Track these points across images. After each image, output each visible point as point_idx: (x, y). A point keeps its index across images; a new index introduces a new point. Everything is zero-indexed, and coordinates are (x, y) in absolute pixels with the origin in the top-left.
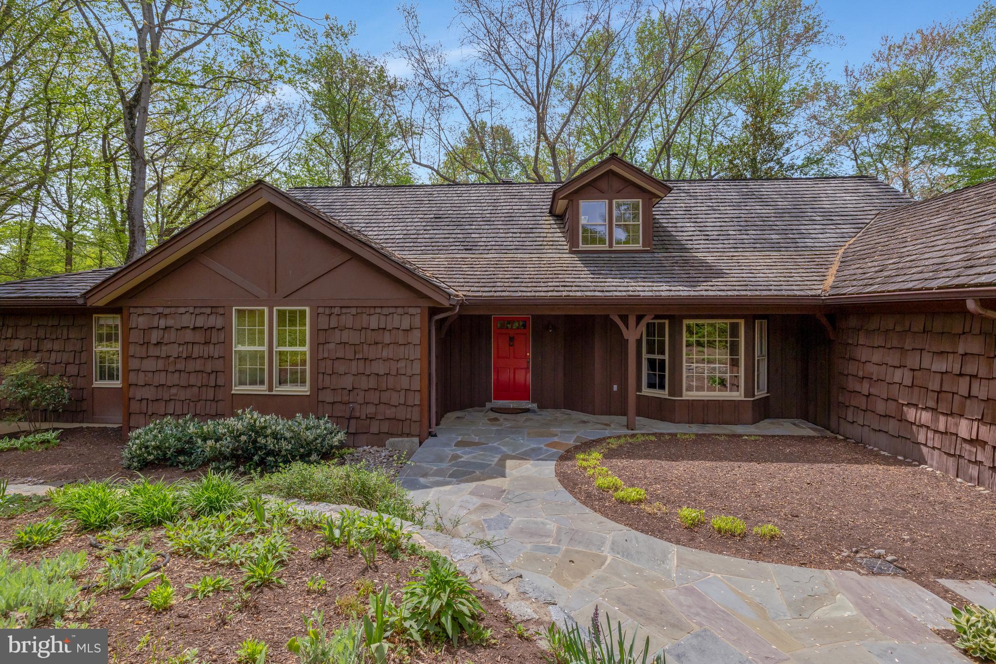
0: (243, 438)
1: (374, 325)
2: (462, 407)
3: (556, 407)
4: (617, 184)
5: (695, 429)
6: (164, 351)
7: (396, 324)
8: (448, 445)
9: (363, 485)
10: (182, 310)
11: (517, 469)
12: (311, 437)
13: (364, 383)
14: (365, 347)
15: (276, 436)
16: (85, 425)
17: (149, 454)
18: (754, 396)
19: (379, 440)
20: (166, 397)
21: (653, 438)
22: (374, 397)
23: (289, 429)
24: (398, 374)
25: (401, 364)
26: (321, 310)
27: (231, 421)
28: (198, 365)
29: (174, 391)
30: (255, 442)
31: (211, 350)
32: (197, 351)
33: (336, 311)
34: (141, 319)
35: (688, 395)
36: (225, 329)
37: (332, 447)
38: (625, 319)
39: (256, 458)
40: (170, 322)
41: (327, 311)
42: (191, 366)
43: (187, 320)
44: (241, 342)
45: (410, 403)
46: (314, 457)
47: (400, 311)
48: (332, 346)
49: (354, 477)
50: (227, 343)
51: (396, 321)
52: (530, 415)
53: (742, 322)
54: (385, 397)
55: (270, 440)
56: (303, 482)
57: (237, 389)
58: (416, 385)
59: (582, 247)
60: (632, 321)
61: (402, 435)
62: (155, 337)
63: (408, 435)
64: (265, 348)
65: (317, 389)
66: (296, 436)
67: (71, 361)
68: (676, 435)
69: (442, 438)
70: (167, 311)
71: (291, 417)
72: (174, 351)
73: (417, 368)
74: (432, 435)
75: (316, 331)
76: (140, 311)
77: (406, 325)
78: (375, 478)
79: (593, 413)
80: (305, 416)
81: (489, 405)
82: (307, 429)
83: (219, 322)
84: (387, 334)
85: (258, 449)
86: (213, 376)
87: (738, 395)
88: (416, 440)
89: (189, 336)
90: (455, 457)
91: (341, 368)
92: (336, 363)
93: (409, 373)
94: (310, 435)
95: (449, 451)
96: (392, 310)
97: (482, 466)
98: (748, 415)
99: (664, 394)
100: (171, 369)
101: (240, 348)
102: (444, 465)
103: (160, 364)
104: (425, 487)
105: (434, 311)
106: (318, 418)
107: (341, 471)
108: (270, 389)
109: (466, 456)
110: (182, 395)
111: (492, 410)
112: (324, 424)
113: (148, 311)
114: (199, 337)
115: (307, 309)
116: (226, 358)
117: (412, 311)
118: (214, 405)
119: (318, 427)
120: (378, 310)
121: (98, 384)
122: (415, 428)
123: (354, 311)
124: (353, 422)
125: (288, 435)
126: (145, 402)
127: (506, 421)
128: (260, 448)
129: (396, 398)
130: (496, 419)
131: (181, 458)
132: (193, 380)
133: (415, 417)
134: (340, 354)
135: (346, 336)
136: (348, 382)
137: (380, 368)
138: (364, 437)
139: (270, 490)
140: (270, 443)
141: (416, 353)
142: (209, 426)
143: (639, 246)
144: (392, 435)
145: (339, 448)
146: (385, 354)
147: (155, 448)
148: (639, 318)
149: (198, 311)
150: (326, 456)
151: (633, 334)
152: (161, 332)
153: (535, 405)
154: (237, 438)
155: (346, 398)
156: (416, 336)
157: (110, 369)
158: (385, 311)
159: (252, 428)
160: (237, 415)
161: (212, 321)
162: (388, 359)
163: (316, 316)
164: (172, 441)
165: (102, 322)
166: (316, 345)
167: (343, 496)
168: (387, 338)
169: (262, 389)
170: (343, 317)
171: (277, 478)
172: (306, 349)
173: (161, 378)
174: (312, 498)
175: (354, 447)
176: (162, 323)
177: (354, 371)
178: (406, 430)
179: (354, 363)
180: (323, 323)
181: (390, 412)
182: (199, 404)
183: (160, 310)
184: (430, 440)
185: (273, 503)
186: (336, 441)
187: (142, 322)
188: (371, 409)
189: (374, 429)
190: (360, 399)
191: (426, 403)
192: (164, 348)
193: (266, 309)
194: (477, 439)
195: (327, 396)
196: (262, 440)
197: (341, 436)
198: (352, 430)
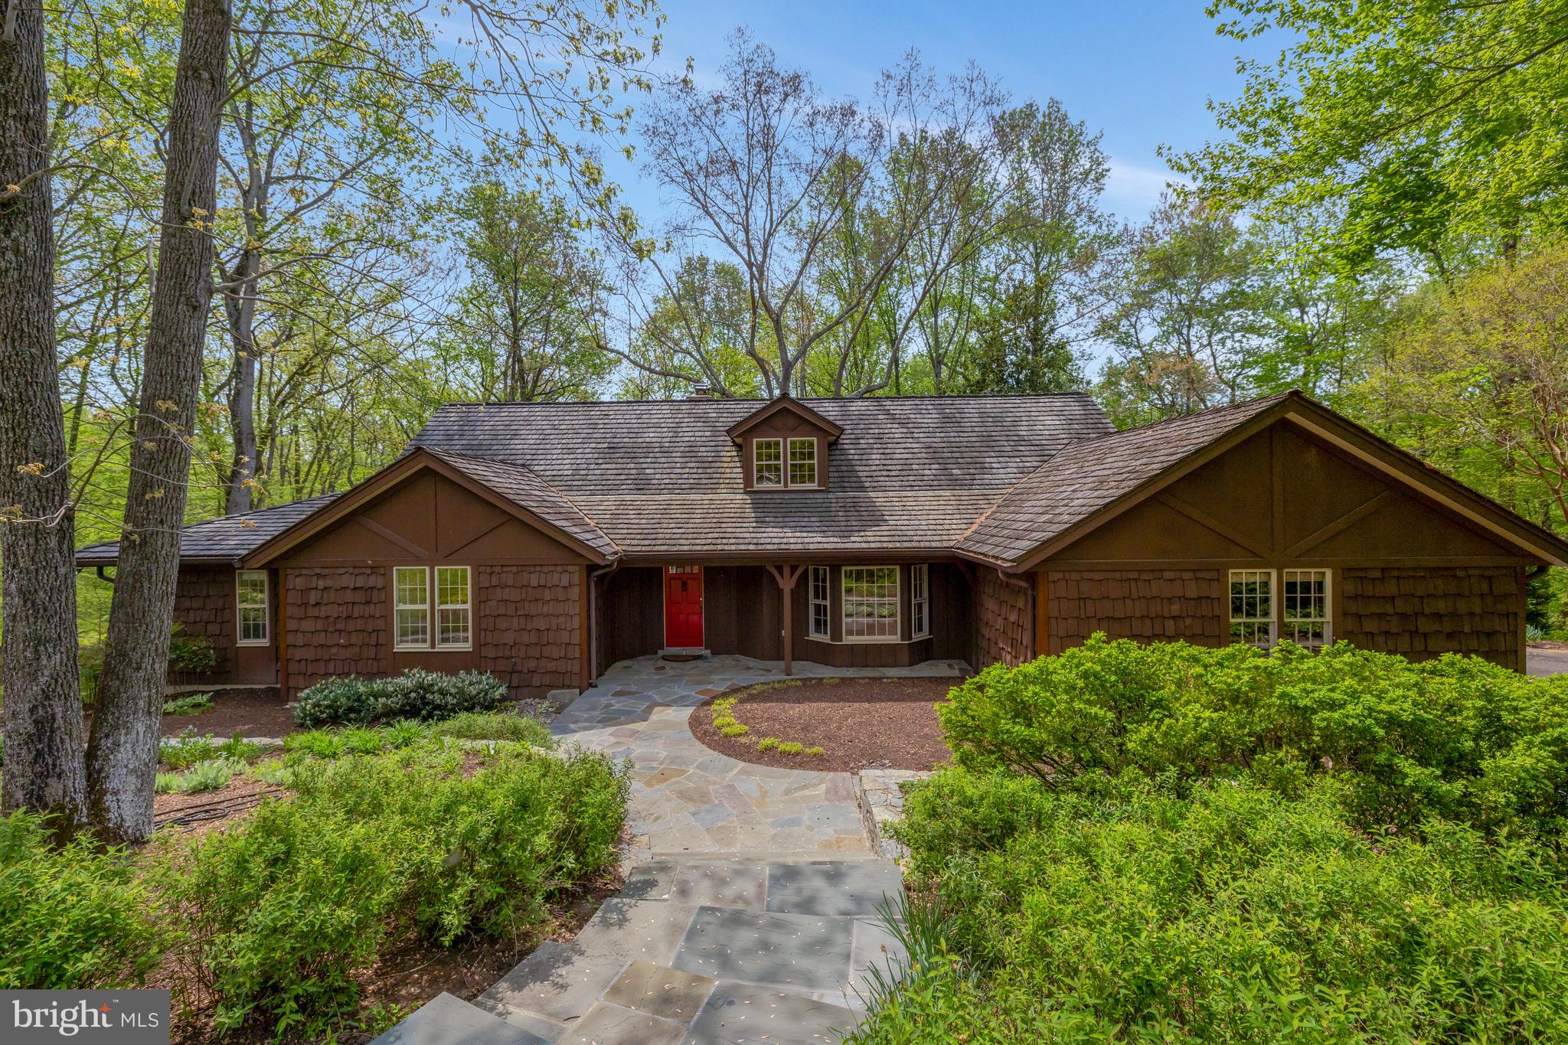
0: (413, 695)
1: (534, 582)
2: (631, 656)
3: (729, 652)
4: (791, 422)
5: (850, 673)
6: (323, 611)
7: (555, 582)
8: (605, 695)
9: (516, 727)
10: (342, 571)
11: (659, 715)
12: (474, 692)
13: (526, 638)
14: (526, 604)
15: (443, 692)
16: (228, 687)
17: (322, 712)
18: (910, 638)
19: (541, 693)
20: (327, 657)
21: (799, 683)
22: (534, 652)
23: (454, 686)
24: (558, 629)
25: (562, 619)
26: (481, 569)
27: (401, 680)
28: (359, 624)
29: (334, 650)
30: (423, 698)
31: (371, 609)
32: (357, 611)
33: (497, 569)
34: (298, 580)
35: (848, 640)
36: (387, 588)
37: (494, 701)
38: (780, 569)
39: (424, 712)
40: (329, 583)
41: (489, 570)
42: (351, 626)
43: (346, 581)
44: (402, 601)
45: (570, 655)
46: (478, 709)
47: (559, 568)
48: (493, 603)
49: (509, 722)
50: (388, 602)
51: (555, 579)
52: (698, 663)
53: (898, 568)
54: (546, 651)
55: (437, 696)
56: (469, 726)
57: (399, 648)
58: (576, 639)
59: (757, 487)
60: (787, 571)
61: (563, 687)
62: (313, 598)
63: (569, 687)
64: (427, 607)
65: (478, 644)
66: (461, 691)
67: (212, 618)
68: (821, 679)
69: (601, 688)
70: (325, 572)
71: (456, 674)
72: (334, 611)
73: (576, 622)
74: (591, 685)
75: (478, 589)
76: (297, 572)
77: (565, 582)
78: (524, 722)
79: (763, 658)
80: (468, 672)
81: (661, 653)
82: (470, 684)
83: (379, 582)
84: (547, 591)
85: (426, 704)
86: (374, 635)
87: (895, 639)
88: (577, 691)
89: (349, 596)
90: (608, 706)
91: (502, 624)
92: (498, 620)
93: (569, 627)
94: (473, 690)
95: (603, 701)
96: (552, 568)
97: (628, 713)
98: (905, 657)
99: (825, 638)
100: (331, 629)
101: (402, 607)
102: (596, 713)
103: (320, 625)
104: (574, 731)
105: (592, 568)
106: (480, 673)
107: (499, 718)
108: (433, 646)
109: (618, 704)
110: (344, 654)
111: (664, 658)
112: (487, 680)
113: (304, 572)
114: (359, 597)
115: (469, 568)
116: (388, 617)
117: (571, 569)
118: (375, 663)
119: (480, 682)
120: (538, 569)
121: (242, 643)
122: (576, 680)
123: (514, 569)
124: (515, 677)
125: (453, 691)
126: (303, 663)
127: (672, 670)
128: (428, 704)
129: (556, 653)
130: (663, 668)
131: (352, 716)
132: (354, 639)
133: (576, 668)
134: (502, 611)
135: (507, 594)
136: (509, 638)
137: (542, 624)
138: (526, 690)
139: (444, 733)
140: (437, 699)
141: (575, 608)
142: (378, 685)
143: (814, 486)
144: (553, 687)
145: (500, 701)
146: (545, 610)
147: (328, 707)
148: (793, 569)
149: (357, 571)
150: (489, 706)
151: (787, 584)
152: (319, 593)
153: (708, 652)
154: (406, 695)
155: (508, 653)
156: (575, 592)
157: (256, 627)
158: (545, 569)
159: (421, 686)
160: (403, 674)
161: (373, 581)
162: (548, 615)
163: (476, 575)
164: (343, 700)
165: (246, 577)
166: (478, 604)
167: (499, 735)
168: (548, 595)
169: (424, 647)
170: (504, 576)
171: (448, 725)
172: (468, 606)
173: (321, 639)
174: (476, 737)
175: (517, 699)
176: (321, 584)
177: (515, 626)
178: (567, 682)
179: (515, 620)
180: (485, 581)
181: (551, 666)
182: (360, 663)
183: (318, 571)
184: (591, 690)
185: (448, 740)
186: (497, 695)
187: (299, 583)
188: (532, 664)
189: (536, 682)
190: (522, 654)
191: (585, 656)
192: (323, 608)
193: (427, 569)
194: (634, 688)
195: (489, 652)
196: (429, 696)
197: (503, 690)
198: (514, 684)
